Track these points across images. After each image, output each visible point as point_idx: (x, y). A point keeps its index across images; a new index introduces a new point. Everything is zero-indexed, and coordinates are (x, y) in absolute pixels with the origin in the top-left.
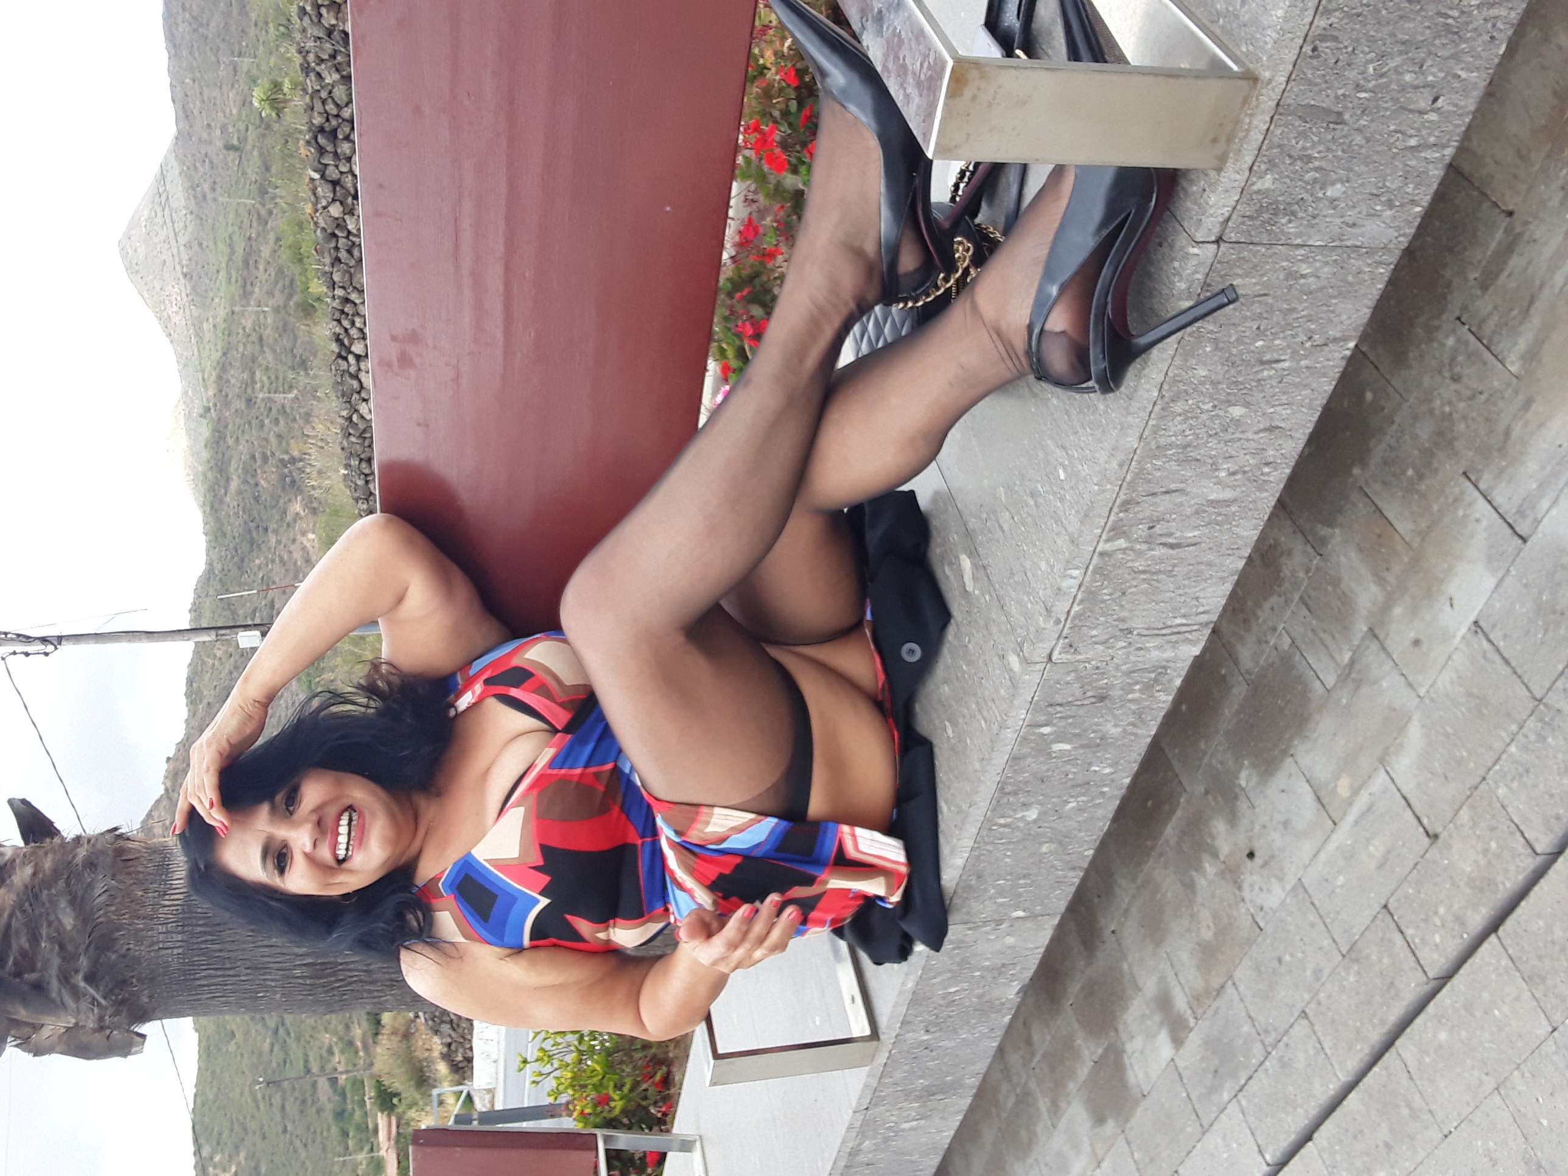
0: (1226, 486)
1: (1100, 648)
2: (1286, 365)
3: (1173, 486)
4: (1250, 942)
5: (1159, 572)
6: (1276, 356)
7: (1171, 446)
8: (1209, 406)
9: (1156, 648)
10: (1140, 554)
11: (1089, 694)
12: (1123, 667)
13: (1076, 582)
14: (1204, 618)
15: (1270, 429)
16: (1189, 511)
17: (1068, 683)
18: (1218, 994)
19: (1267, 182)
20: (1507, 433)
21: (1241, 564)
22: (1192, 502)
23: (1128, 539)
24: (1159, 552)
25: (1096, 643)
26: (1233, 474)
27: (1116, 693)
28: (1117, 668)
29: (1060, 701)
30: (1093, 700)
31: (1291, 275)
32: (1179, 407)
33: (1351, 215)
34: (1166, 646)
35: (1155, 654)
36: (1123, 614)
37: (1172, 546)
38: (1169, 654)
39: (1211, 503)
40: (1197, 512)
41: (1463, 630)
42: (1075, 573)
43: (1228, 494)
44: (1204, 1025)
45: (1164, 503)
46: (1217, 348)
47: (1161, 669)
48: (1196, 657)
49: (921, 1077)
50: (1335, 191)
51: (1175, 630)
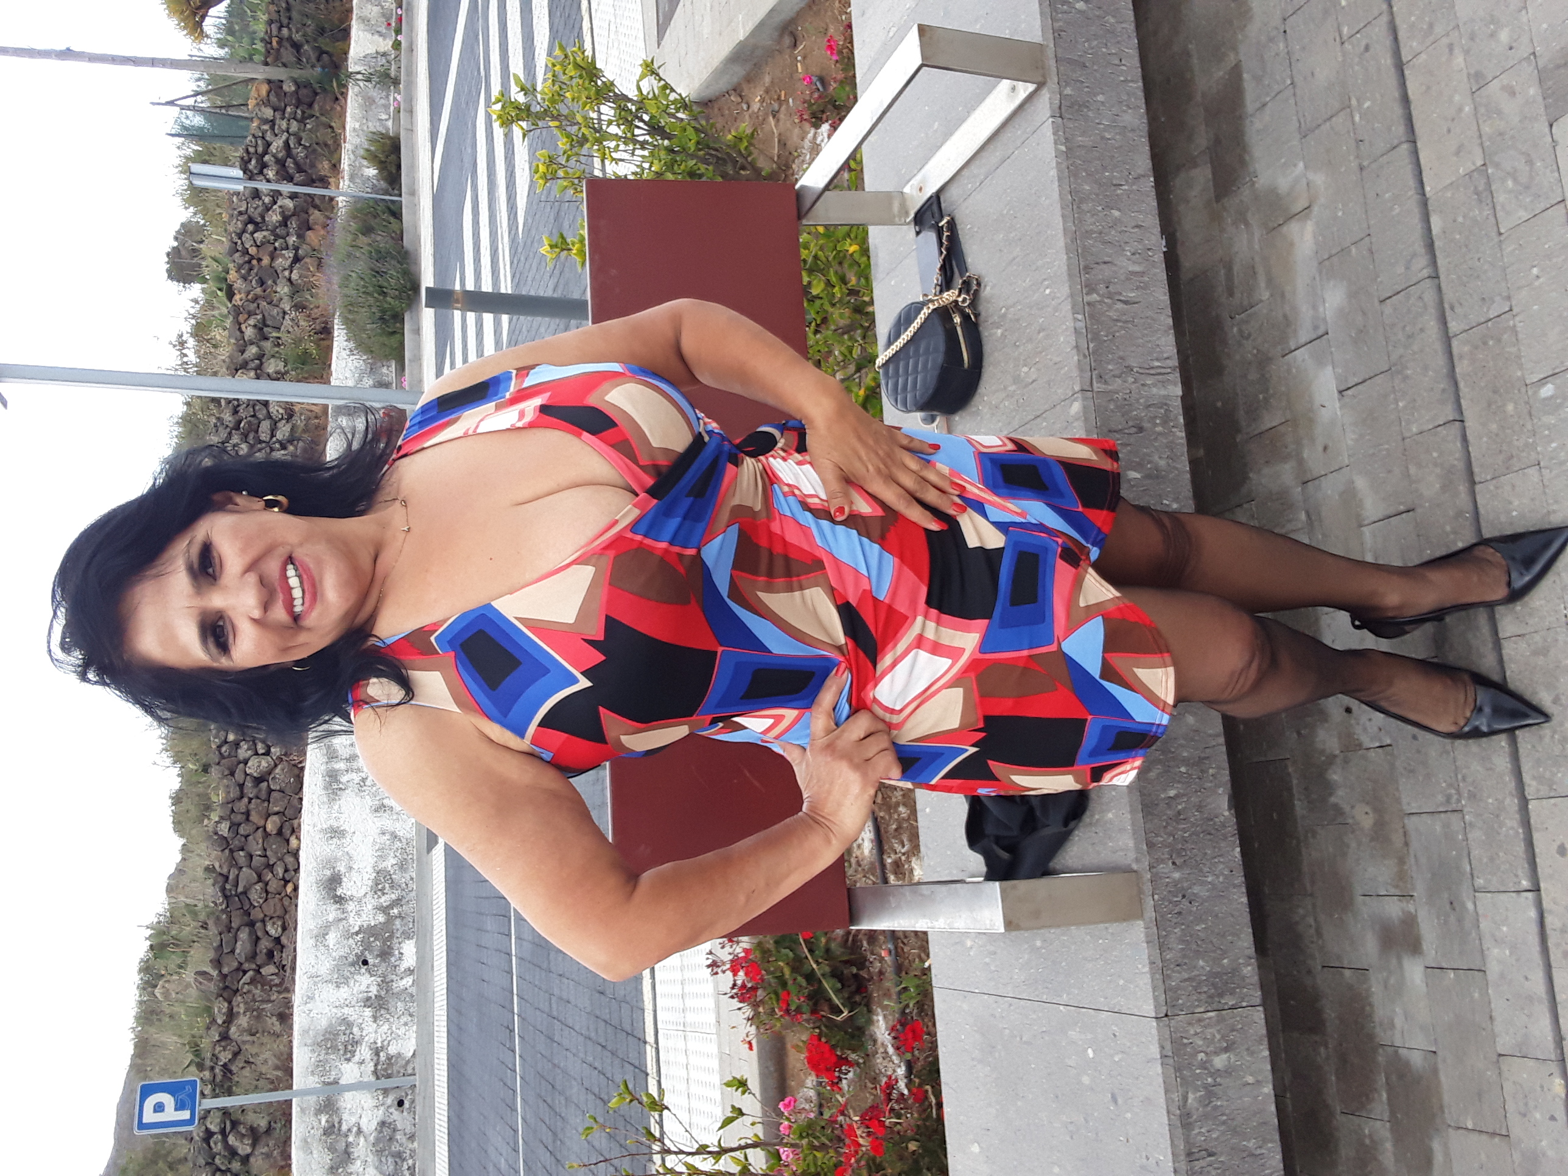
0: (1134, 262)
1: (1119, 381)
2: (1126, 187)
3: (1107, 259)
4: (1392, 766)
5: (1126, 322)
6: (1118, 182)
7: (1092, 232)
8: (1100, 208)
9: (1154, 385)
10: (1110, 307)
11: (1131, 423)
12: (1142, 401)
13: (1081, 325)
14: (1170, 363)
15: (1137, 226)
16: (1123, 277)
17: (1112, 411)
18: (1406, 844)
19: (1068, 91)
20: (1285, 316)
21: (1170, 321)
22: (1122, 271)
23: (1098, 294)
24: (1120, 306)
25: (1114, 376)
26: (1133, 254)
27: (1146, 425)
28: (1137, 400)
29: (1116, 428)
30: (1133, 430)
31: (1103, 138)
32: (1084, 207)
33: (1115, 110)
34: (1160, 385)
35: (1154, 390)
36: (1121, 354)
37: (1126, 302)
38: (1163, 392)
39: (1133, 273)
40: (1128, 279)
41: (1337, 405)
42: (1080, 317)
43: (1137, 268)
44: (1420, 890)
45: (1106, 271)
46: (1088, 175)
47: (1164, 404)
48: (1182, 398)
49: (1198, 954)
50: (1100, 98)
51: (1159, 371)
